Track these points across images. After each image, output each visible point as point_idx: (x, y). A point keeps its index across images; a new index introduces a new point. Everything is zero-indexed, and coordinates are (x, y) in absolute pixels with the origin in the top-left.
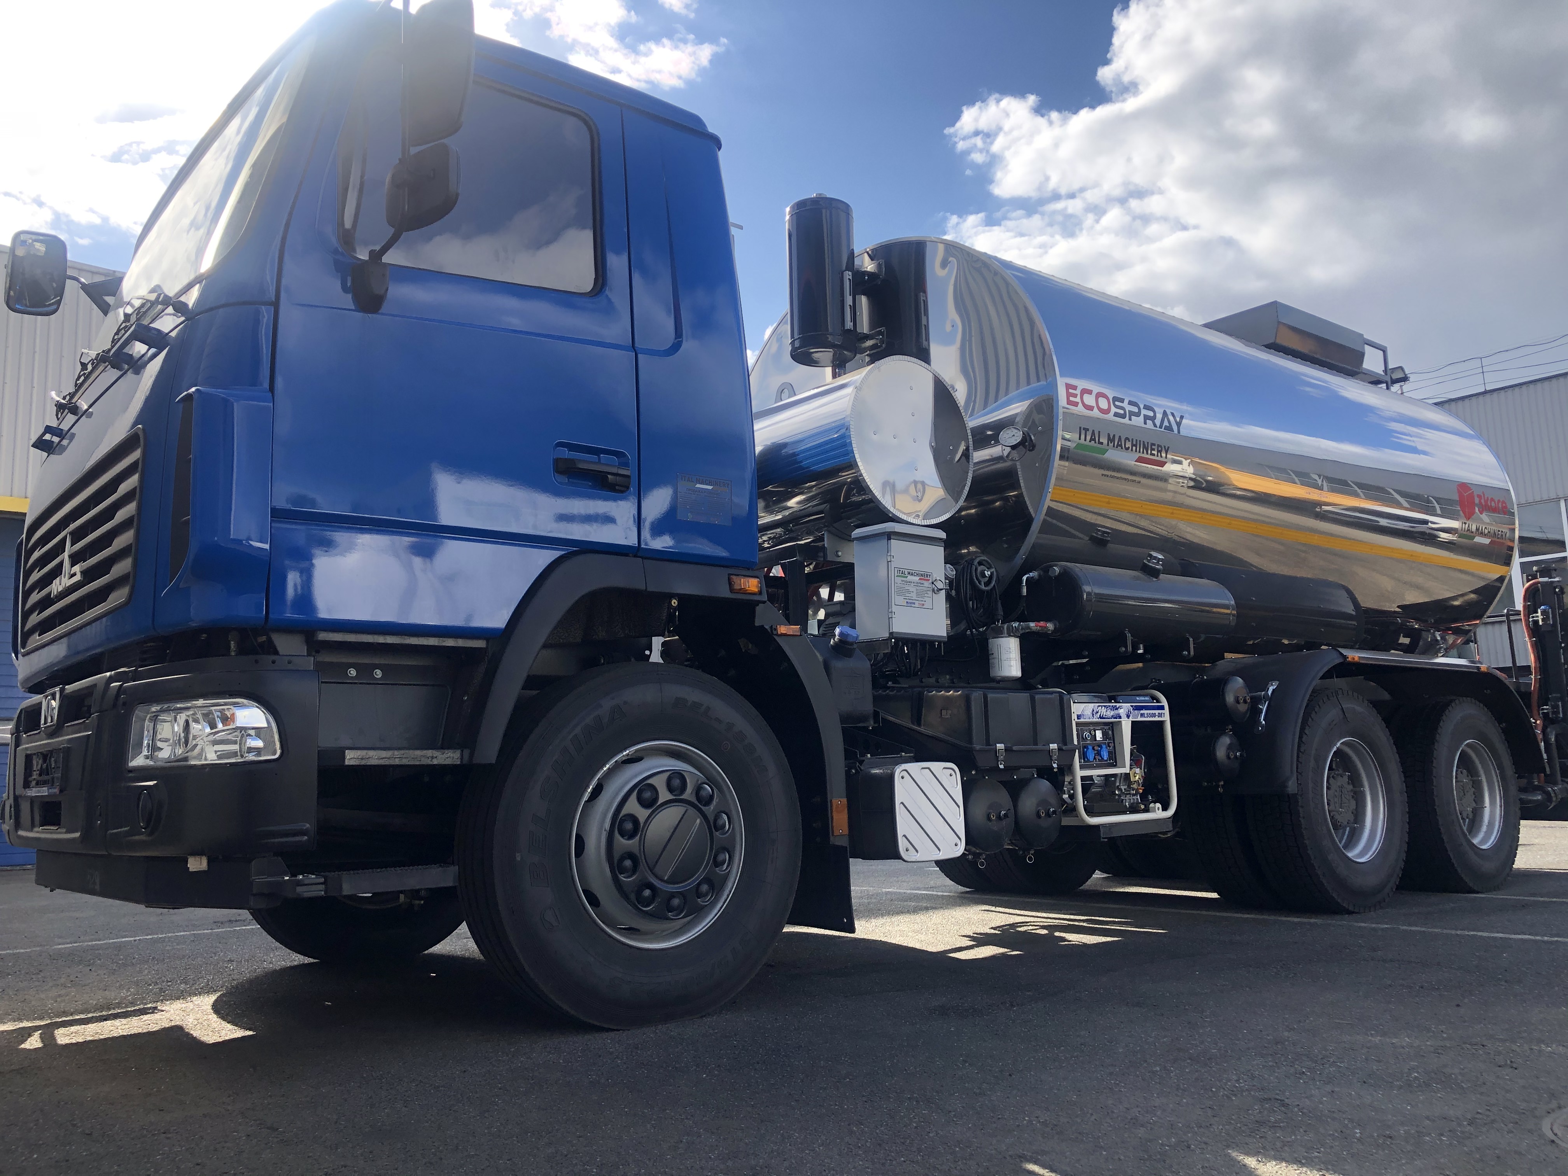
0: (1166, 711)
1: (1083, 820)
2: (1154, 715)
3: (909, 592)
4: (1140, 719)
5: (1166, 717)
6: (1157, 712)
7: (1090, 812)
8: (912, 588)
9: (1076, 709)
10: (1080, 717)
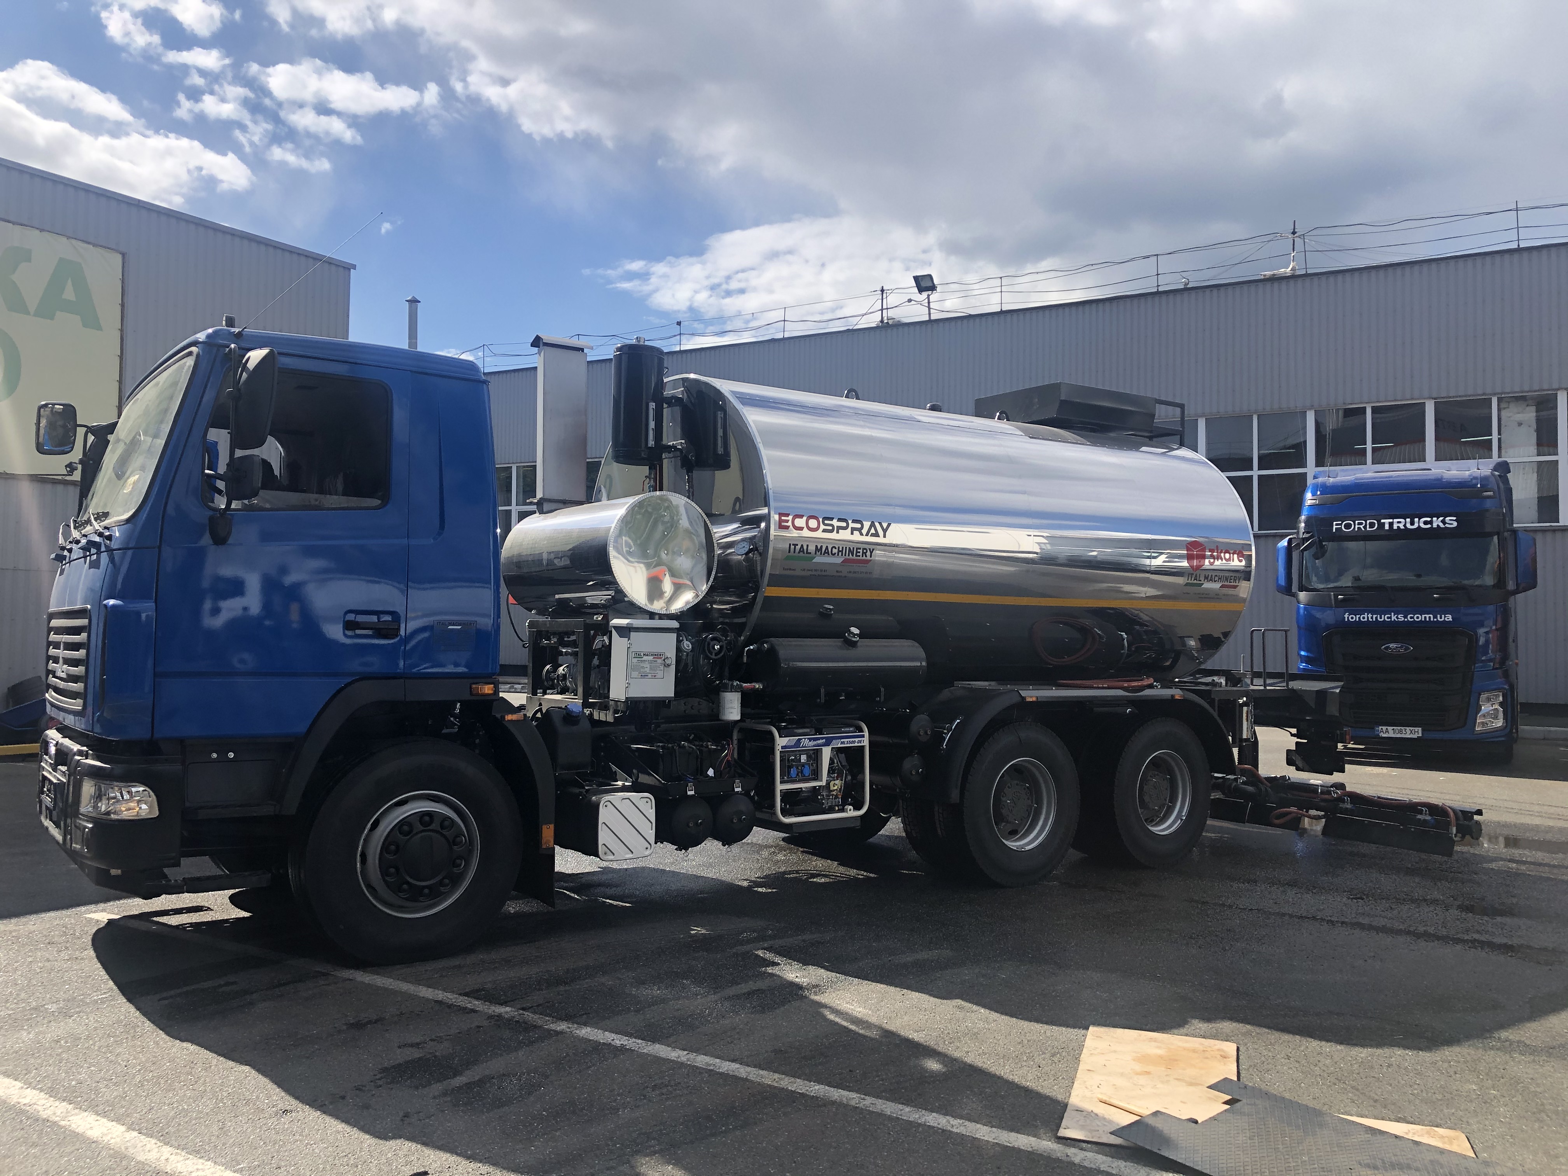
0: (867, 739)
2: (854, 742)
3: (643, 668)
4: (842, 745)
5: (865, 742)
6: (858, 739)
8: (647, 665)
9: (781, 742)
10: (782, 747)
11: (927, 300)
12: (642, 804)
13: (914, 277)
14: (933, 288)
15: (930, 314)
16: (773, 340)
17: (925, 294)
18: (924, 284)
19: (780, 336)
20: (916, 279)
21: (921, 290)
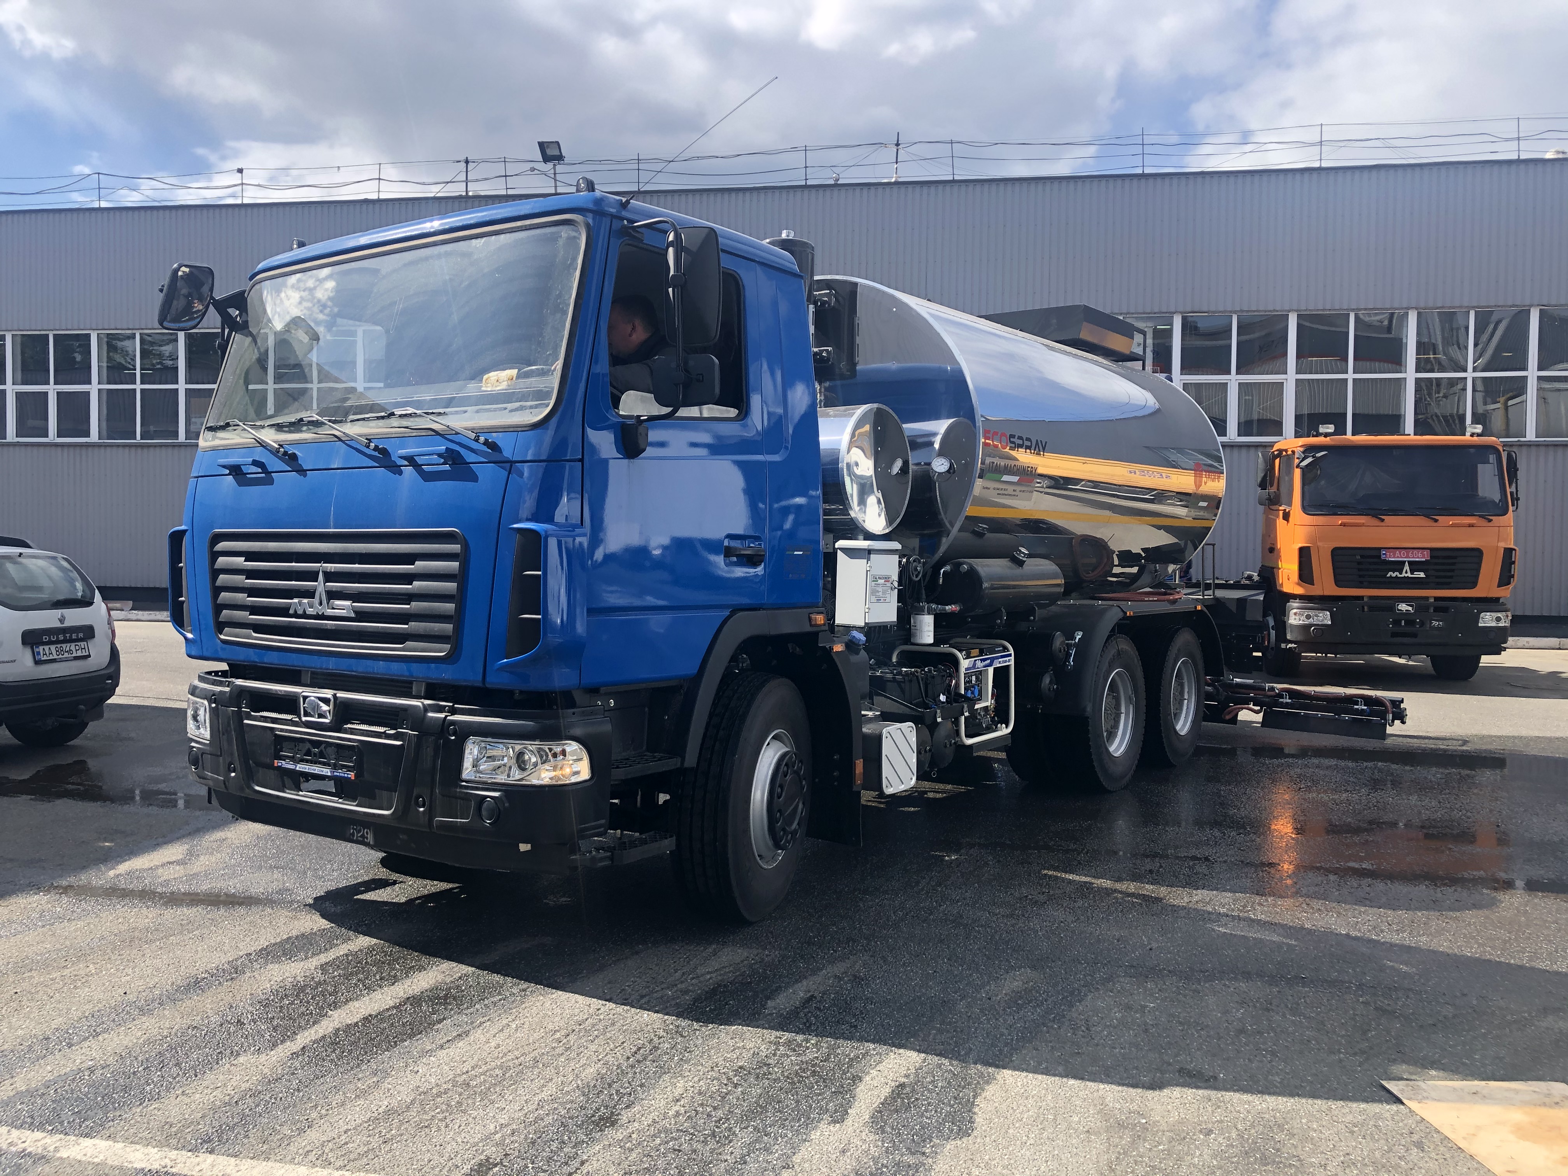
0: (1012, 658)
1: (961, 740)
2: (1006, 662)
3: (878, 592)
4: (999, 665)
5: (1012, 663)
6: (1007, 659)
7: (969, 736)
8: (880, 589)
9: (965, 664)
10: (967, 669)
11: (552, 171)
12: (907, 731)
13: (539, 143)
14: (560, 158)
15: (556, 187)
16: (366, 201)
17: (550, 165)
18: (549, 152)
19: (374, 196)
20: (542, 145)
21: (546, 159)
